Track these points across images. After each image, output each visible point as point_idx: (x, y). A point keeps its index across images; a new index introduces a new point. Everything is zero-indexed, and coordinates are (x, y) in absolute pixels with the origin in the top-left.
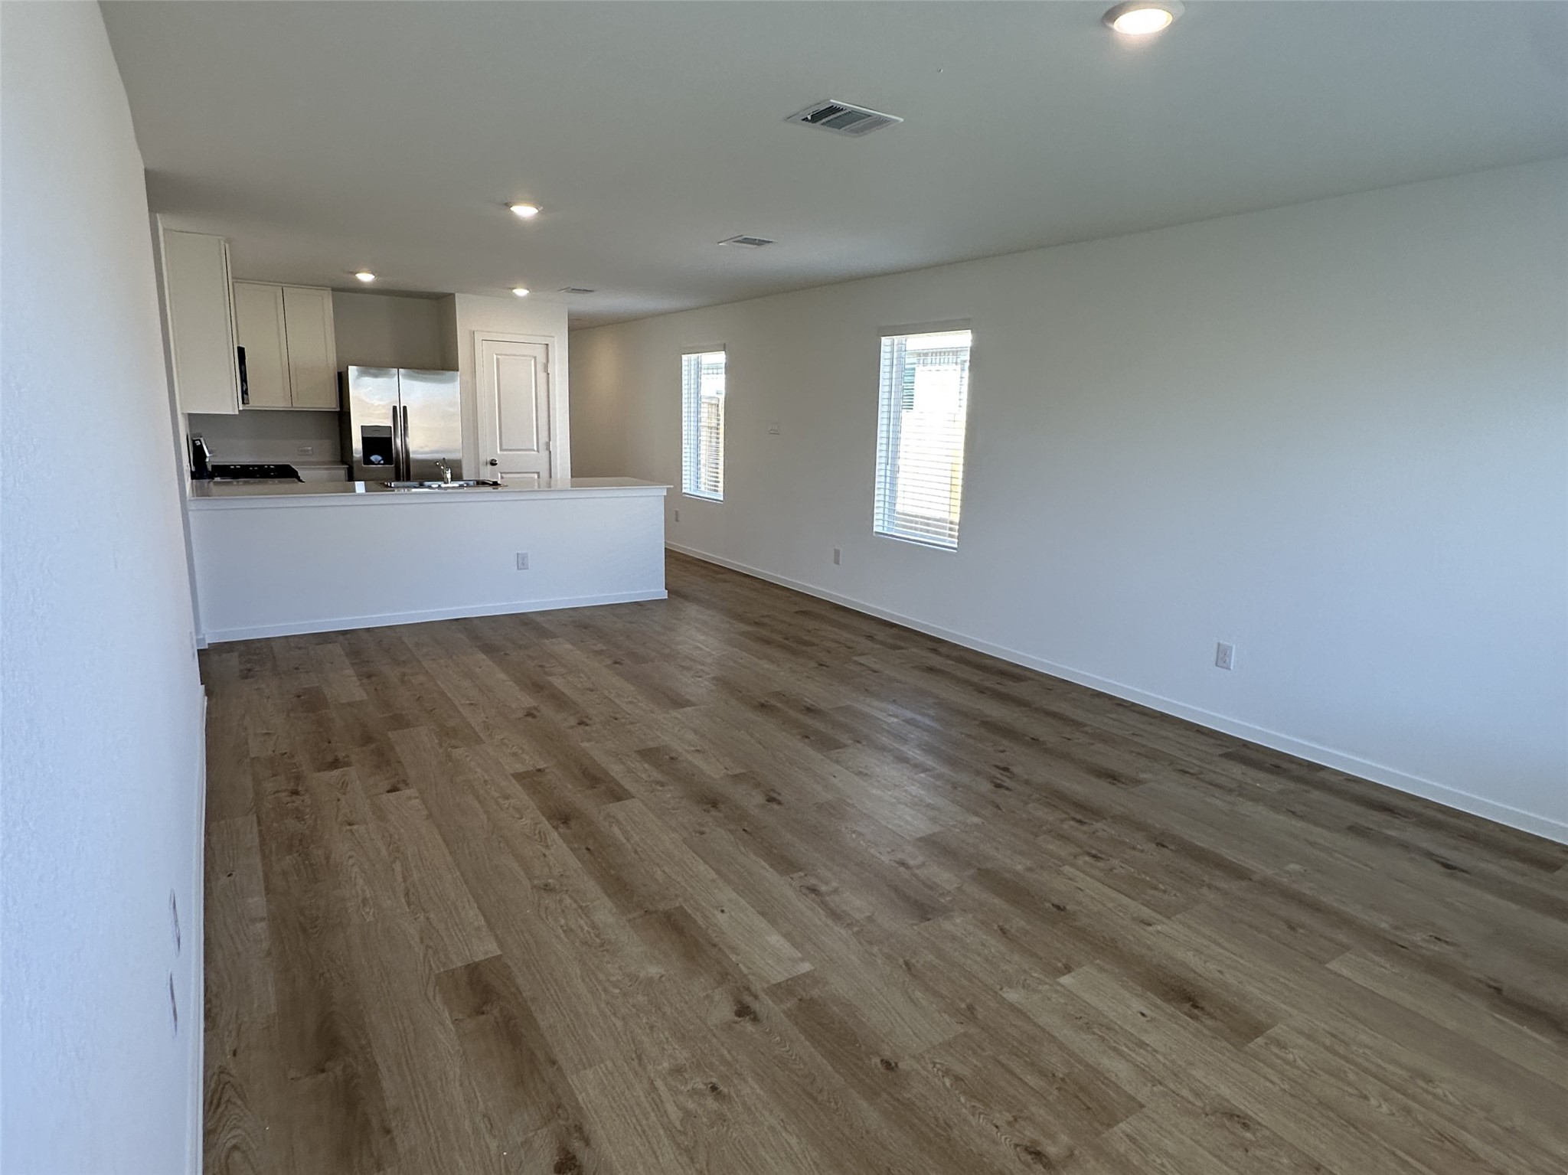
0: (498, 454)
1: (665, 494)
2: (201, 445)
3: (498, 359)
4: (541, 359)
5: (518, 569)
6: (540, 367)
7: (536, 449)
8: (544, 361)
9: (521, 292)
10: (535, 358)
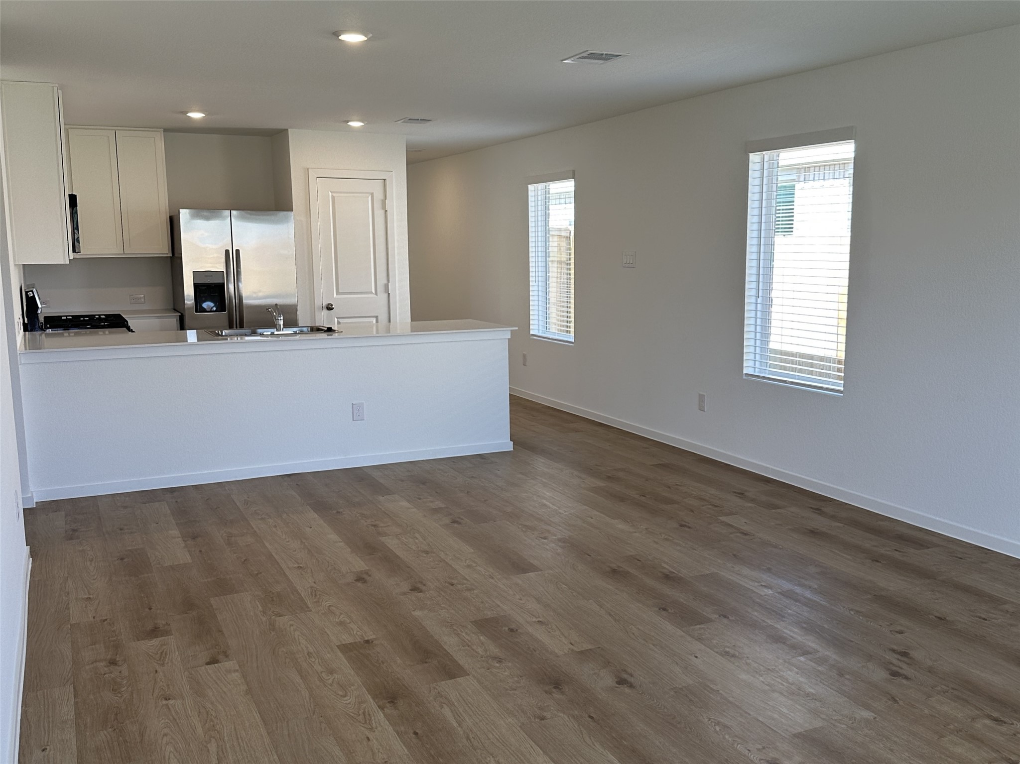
0: (334, 298)
1: (510, 337)
2: (34, 296)
3: (333, 197)
4: (379, 195)
5: (353, 420)
6: (377, 205)
7: (374, 291)
8: (381, 197)
9: (356, 124)
10: (372, 194)
